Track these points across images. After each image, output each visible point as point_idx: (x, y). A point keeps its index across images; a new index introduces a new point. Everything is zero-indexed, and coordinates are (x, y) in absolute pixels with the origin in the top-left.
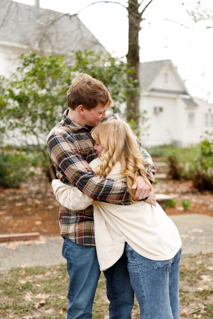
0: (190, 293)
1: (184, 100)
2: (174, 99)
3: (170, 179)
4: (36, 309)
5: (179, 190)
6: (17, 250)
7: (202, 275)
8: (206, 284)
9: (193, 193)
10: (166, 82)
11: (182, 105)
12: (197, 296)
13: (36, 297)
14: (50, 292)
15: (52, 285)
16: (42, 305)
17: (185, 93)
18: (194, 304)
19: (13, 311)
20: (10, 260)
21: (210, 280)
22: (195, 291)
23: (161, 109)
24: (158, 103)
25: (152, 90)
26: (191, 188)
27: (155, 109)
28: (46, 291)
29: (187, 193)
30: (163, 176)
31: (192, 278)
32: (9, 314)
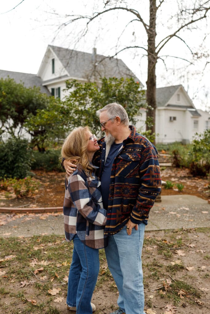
0: (163, 268)
1: (191, 112)
2: (184, 111)
3: (174, 167)
4: (34, 275)
5: (179, 175)
6: (46, 220)
7: (178, 249)
8: (179, 259)
9: (189, 178)
10: (179, 100)
11: (189, 115)
12: (168, 271)
13: (40, 263)
14: (52, 259)
15: (56, 253)
16: (40, 272)
17: (192, 107)
18: (163, 279)
19: (16, 276)
20: (37, 228)
21: (183, 255)
22: (167, 265)
23: (175, 118)
24: (173, 114)
25: (169, 105)
26: (188, 174)
27: (171, 118)
28: (49, 259)
29: (184, 177)
30: (170, 164)
31: (169, 252)
32: (12, 279)
